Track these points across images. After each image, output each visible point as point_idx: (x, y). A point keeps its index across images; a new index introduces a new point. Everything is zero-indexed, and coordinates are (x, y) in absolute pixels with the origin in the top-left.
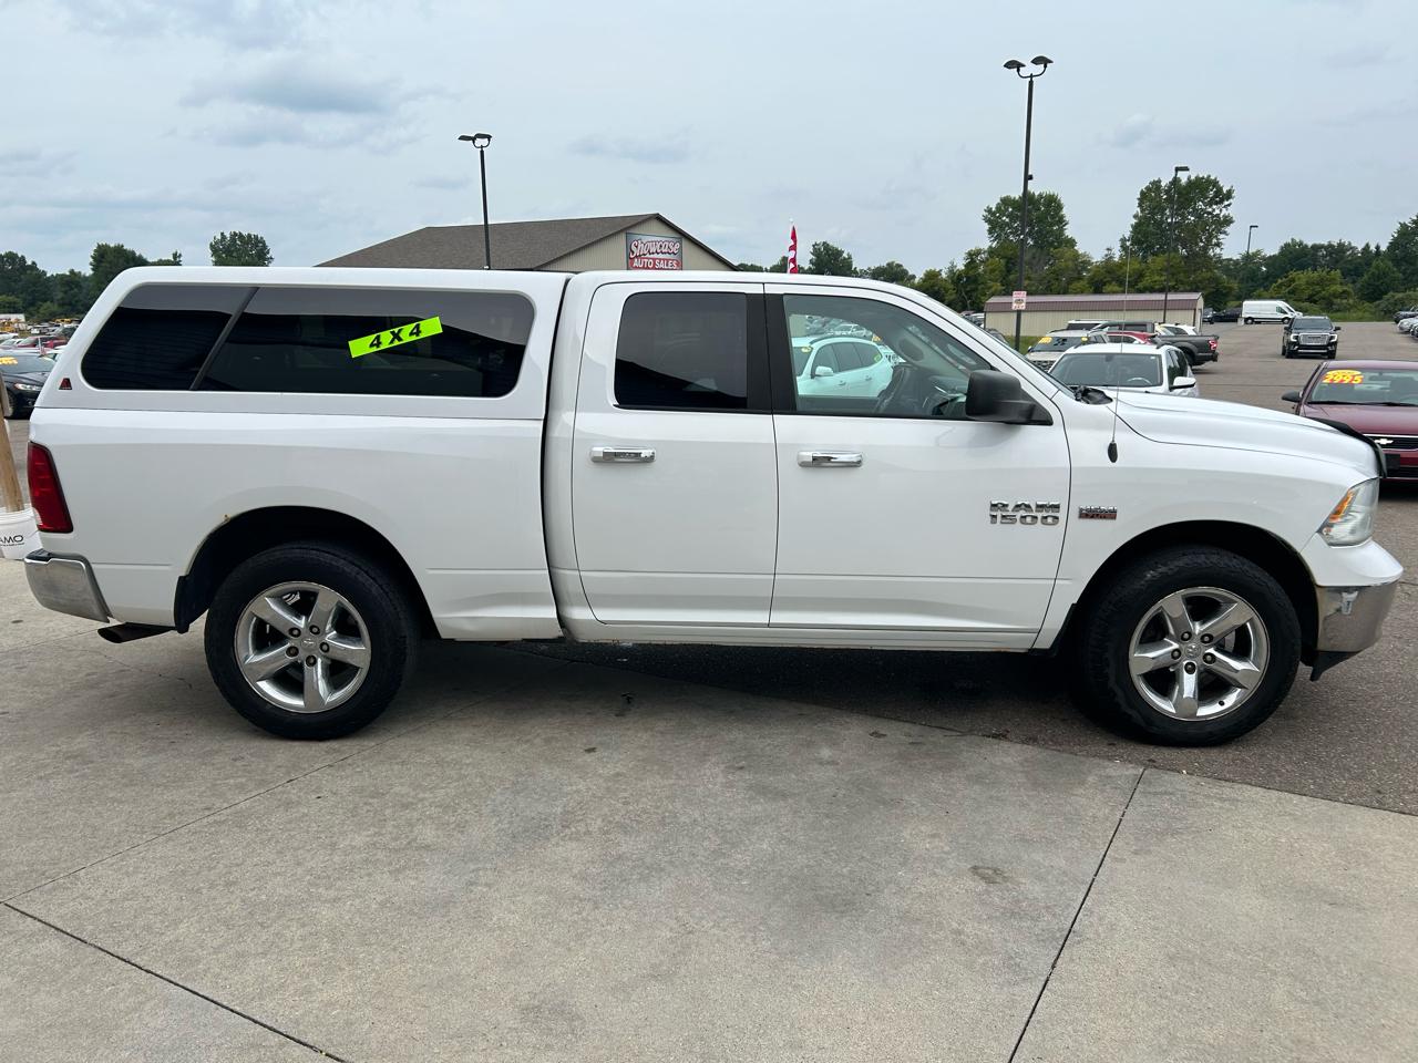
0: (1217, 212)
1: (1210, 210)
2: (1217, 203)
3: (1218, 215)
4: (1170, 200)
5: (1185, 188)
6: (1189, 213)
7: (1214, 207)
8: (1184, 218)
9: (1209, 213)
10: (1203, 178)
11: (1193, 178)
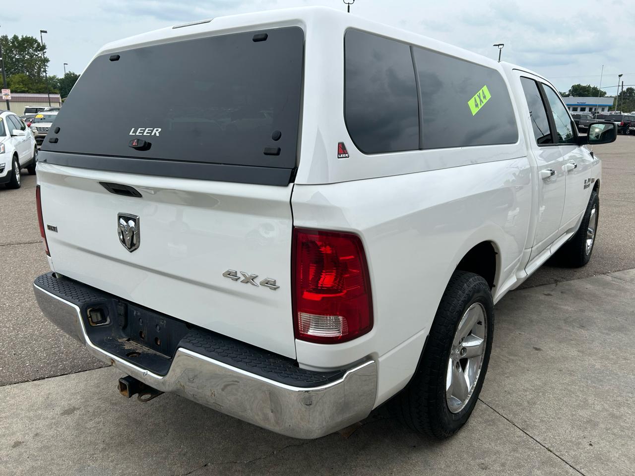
0: (40, 55)
1: (36, 54)
2: (39, 51)
3: (41, 57)
4: (14, 46)
5: (21, 41)
6: (26, 54)
7: (38, 52)
8: (24, 57)
9: (37, 55)
10: (29, 37)
11: (24, 37)
